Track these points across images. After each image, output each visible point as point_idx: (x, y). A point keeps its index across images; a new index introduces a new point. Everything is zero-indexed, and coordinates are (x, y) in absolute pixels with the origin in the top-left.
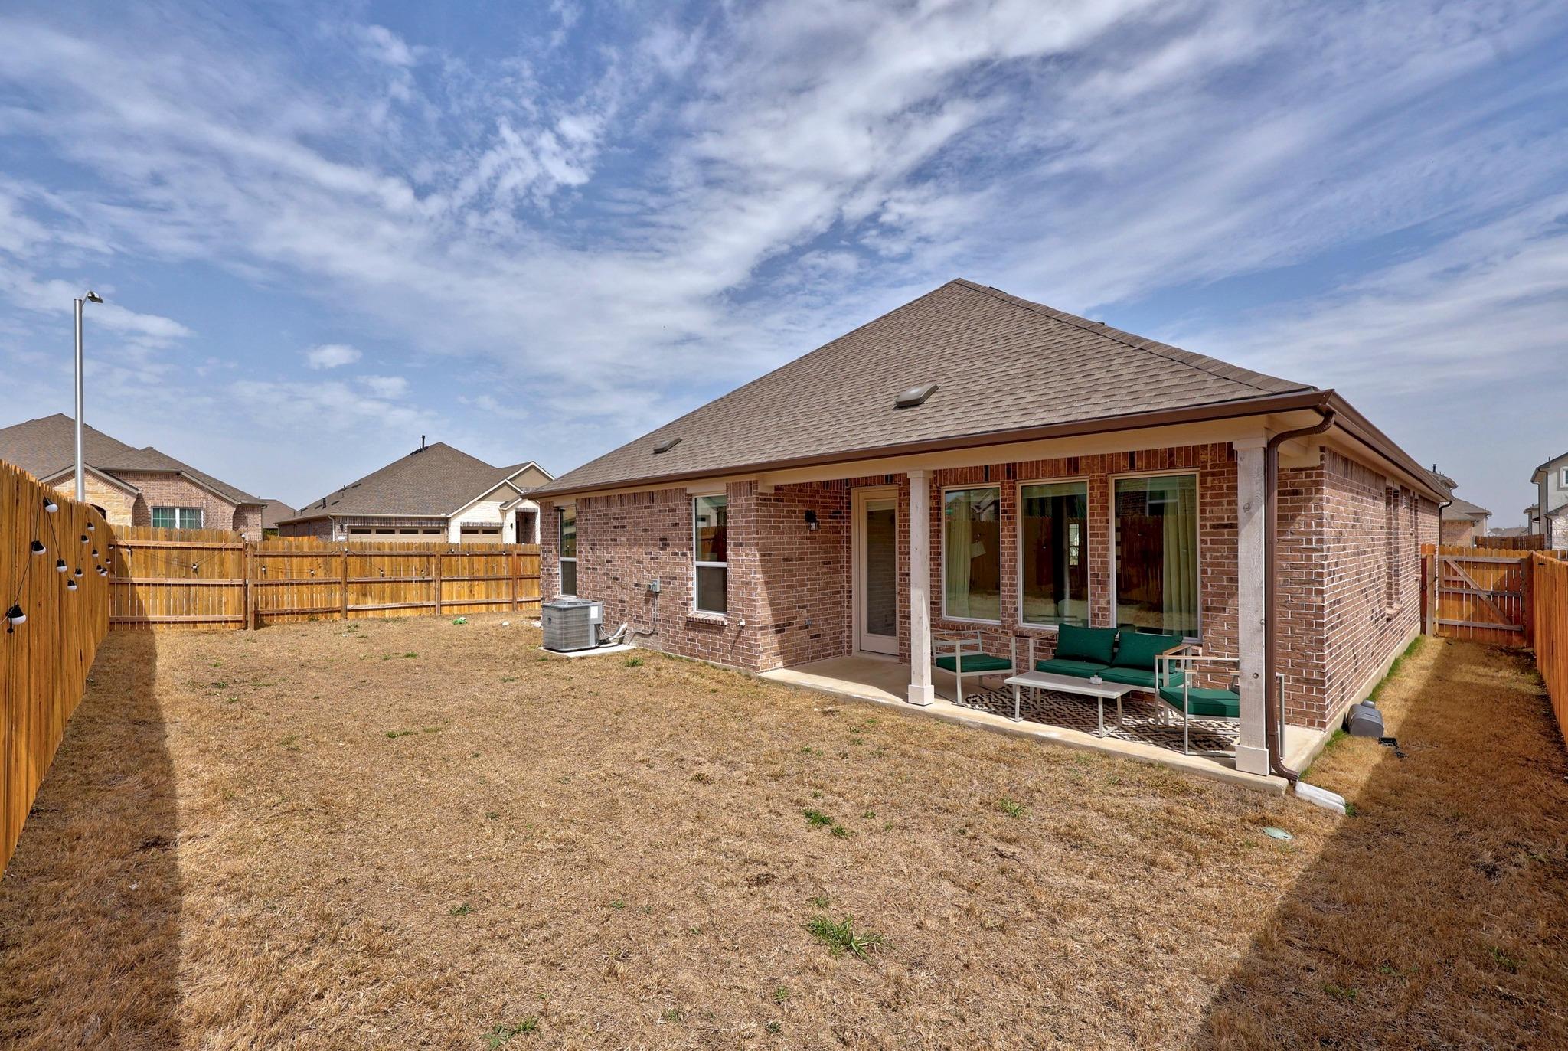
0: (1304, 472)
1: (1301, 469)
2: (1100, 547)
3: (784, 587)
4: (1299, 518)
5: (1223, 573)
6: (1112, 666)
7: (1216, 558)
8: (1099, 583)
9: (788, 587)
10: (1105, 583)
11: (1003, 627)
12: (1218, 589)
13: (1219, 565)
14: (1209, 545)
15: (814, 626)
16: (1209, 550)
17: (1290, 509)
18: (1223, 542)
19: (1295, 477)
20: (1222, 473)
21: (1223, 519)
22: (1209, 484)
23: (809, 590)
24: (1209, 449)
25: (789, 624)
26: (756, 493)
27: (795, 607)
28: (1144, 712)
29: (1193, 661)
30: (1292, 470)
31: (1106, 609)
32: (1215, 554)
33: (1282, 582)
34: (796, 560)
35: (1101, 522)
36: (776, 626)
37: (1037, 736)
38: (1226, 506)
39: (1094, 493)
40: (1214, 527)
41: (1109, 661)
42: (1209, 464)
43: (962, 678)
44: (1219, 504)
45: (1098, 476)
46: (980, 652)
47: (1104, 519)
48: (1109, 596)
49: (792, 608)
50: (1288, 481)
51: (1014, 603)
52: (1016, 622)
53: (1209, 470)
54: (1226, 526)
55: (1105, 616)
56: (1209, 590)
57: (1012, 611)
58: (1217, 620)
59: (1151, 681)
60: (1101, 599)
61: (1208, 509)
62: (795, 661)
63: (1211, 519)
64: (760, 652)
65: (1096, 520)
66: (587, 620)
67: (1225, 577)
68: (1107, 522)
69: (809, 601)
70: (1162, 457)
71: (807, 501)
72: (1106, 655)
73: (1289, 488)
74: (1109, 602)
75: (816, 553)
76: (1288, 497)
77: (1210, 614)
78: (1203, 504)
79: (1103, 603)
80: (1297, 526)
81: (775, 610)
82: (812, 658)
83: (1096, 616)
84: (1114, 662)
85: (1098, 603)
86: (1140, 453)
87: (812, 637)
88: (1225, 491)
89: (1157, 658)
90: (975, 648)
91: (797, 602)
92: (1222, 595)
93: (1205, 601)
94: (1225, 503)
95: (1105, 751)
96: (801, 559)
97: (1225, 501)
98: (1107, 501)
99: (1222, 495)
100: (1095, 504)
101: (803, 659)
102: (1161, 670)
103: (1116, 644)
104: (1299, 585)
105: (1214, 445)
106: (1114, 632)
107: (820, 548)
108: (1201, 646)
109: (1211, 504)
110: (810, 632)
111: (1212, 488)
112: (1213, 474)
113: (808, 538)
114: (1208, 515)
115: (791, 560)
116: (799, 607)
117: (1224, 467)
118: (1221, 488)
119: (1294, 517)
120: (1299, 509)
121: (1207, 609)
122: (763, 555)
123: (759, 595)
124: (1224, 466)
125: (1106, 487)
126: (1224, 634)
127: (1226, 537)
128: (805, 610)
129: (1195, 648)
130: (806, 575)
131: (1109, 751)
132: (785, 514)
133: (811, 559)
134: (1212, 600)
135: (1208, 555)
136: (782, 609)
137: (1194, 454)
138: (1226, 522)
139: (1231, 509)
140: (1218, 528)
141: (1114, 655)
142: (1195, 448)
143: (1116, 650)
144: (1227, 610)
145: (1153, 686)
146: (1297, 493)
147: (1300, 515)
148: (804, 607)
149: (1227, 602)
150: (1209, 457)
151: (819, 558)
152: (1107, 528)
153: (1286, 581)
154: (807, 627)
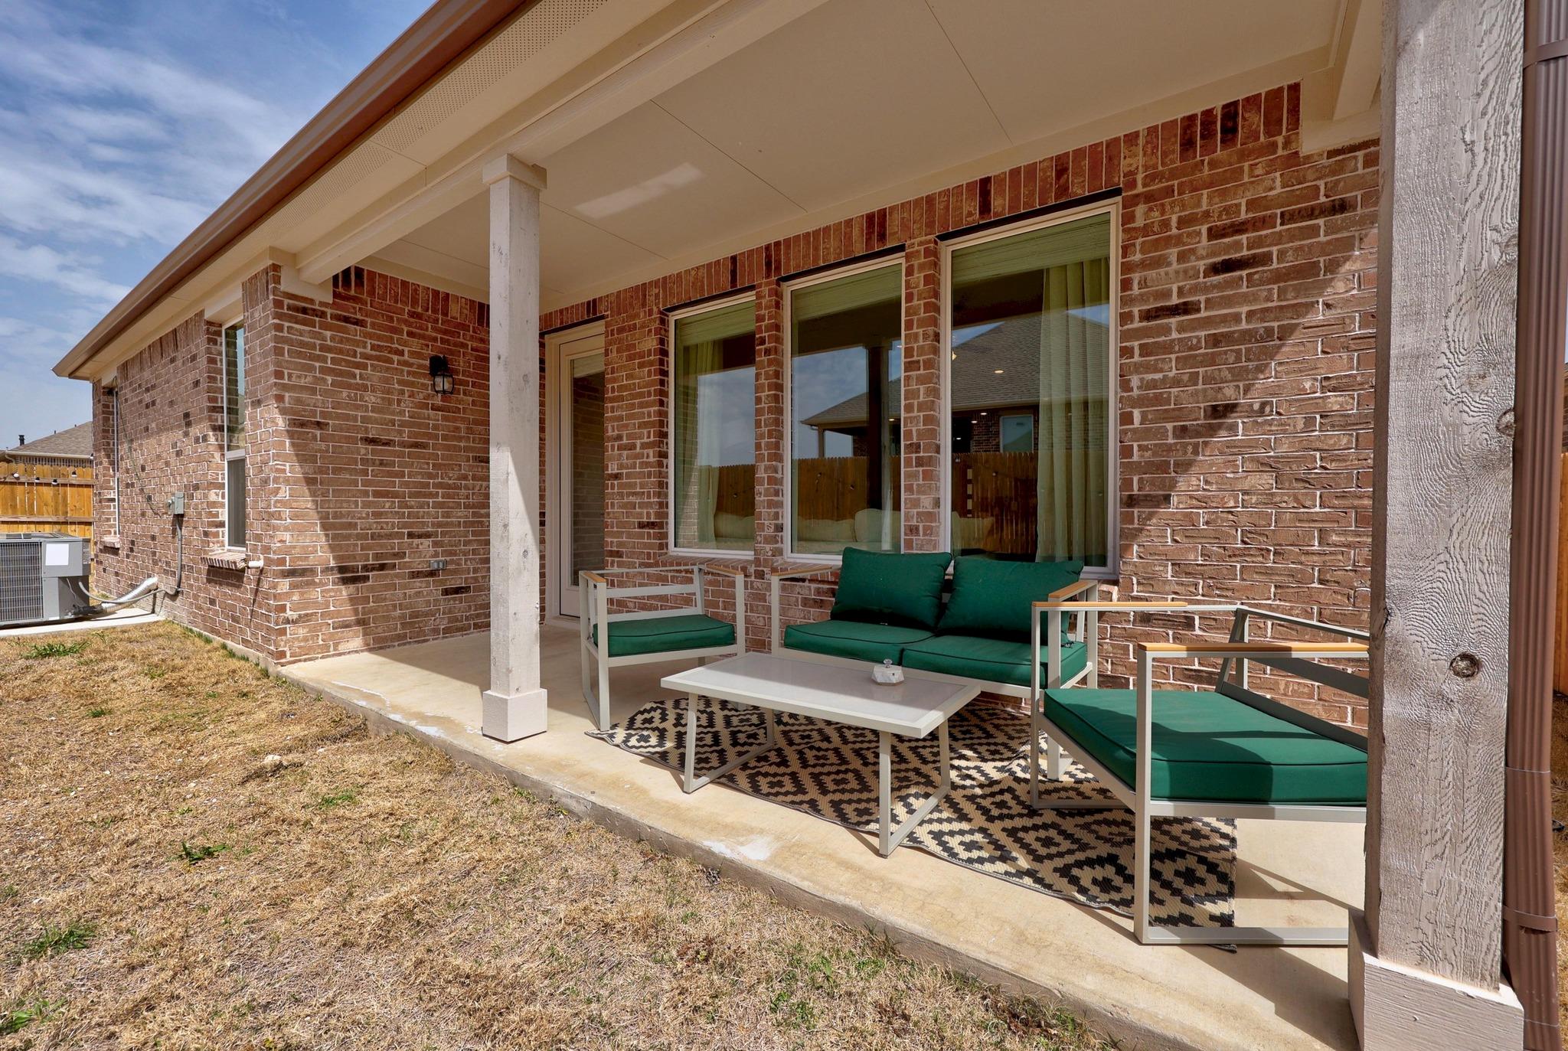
0: (1360, 154)
1: (1353, 148)
2: (922, 388)
3: (366, 494)
4: (1347, 266)
5: (1167, 416)
6: (938, 632)
7: (1153, 384)
8: (920, 462)
9: (377, 494)
10: (930, 461)
11: (757, 562)
12: (1154, 454)
13: (1158, 400)
14: (1137, 358)
15: (455, 572)
16: (1138, 368)
17: (1324, 249)
18: (1167, 348)
19: (1339, 168)
20: (1169, 192)
21: (1167, 294)
22: (1139, 222)
23: (437, 505)
24: (1141, 141)
25: (382, 567)
26: (275, 291)
27: (400, 535)
28: (1001, 738)
29: (1101, 614)
30: (1332, 154)
31: (931, 516)
32: (1150, 376)
33: (1300, 425)
34: (403, 444)
35: (926, 336)
36: (342, 569)
37: (710, 853)
38: (1175, 266)
39: (913, 279)
40: (1147, 316)
41: (931, 622)
42: (1140, 177)
43: (611, 671)
44: (1160, 262)
45: (921, 244)
46: (697, 610)
47: (931, 330)
48: (937, 489)
49: (390, 536)
50: (1321, 184)
51: (776, 516)
52: (780, 552)
53: (1140, 189)
54: (1174, 311)
55: (928, 532)
56: (1135, 458)
57: (770, 531)
58: (1152, 525)
59: (1023, 669)
60: (923, 497)
61: (1136, 277)
62: (400, 637)
63: (1143, 299)
64: (287, 621)
65: (916, 335)
66: (37, 569)
67: (1170, 426)
68: (937, 337)
69: (439, 525)
70: (1044, 180)
71: (435, 339)
72: (925, 607)
73: (1323, 199)
74: (937, 503)
75: (460, 439)
76: (1321, 222)
77: (1136, 511)
78: (1127, 268)
79: (926, 502)
80: (1340, 286)
81: (335, 537)
82: (447, 631)
83: (913, 530)
84: (941, 624)
85: (916, 503)
86: (1000, 179)
87: (446, 592)
88: (1175, 231)
89: (1038, 608)
90: (688, 600)
91: (405, 525)
92: (1163, 467)
93: (1127, 484)
94: (1174, 258)
95: (886, 929)
96: (416, 445)
97: (1173, 253)
98: (936, 294)
99: (1168, 242)
100: (915, 302)
101: (421, 633)
102: (1044, 642)
103: (948, 586)
104: (1343, 427)
105: (1152, 131)
106: (943, 561)
107: (469, 430)
108: (1115, 583)
109: (1144, 265)
110: (443, 582)
111: (1146, 230)
112: (1149, 198)
113: (435, 408)
114: (1136, 290)
115: (387, 443)
116: (411, 535)
117: (1172, 176)
118: (1165, 225)
119: (1333, 267)
120: (1347, 245)
121: (1131, 501)
122: (293, 423)
123: (284, 503)
124: (1173, 174)
125: (936, 265)
126: (1165, 557)
127: (1175, 335)
128: (427, 542)
129: (1105, 587)
130: (430, 476)
131: (895, 930)
132: (368, 351)
133: (448, 448)
134: (1140, 480)
135: (1135, 381)
136: (359, 537)
137: (1110, 159)
138: (1175, 300)
139: (1186, 271)
140: (1156, 317)
141: (942, 608)
142: (1113, 144)
143: (946, 597)
144: (1174, 500)
145: (1027, 682)
146: (1342, 207)
147: (1347, 259)
148: (427, 535)
149: (1173, 485)
150: (1141, 160)
151: (466, 449)
152: (936, 351)
153: (1309, 422)
154: (432, 574)
